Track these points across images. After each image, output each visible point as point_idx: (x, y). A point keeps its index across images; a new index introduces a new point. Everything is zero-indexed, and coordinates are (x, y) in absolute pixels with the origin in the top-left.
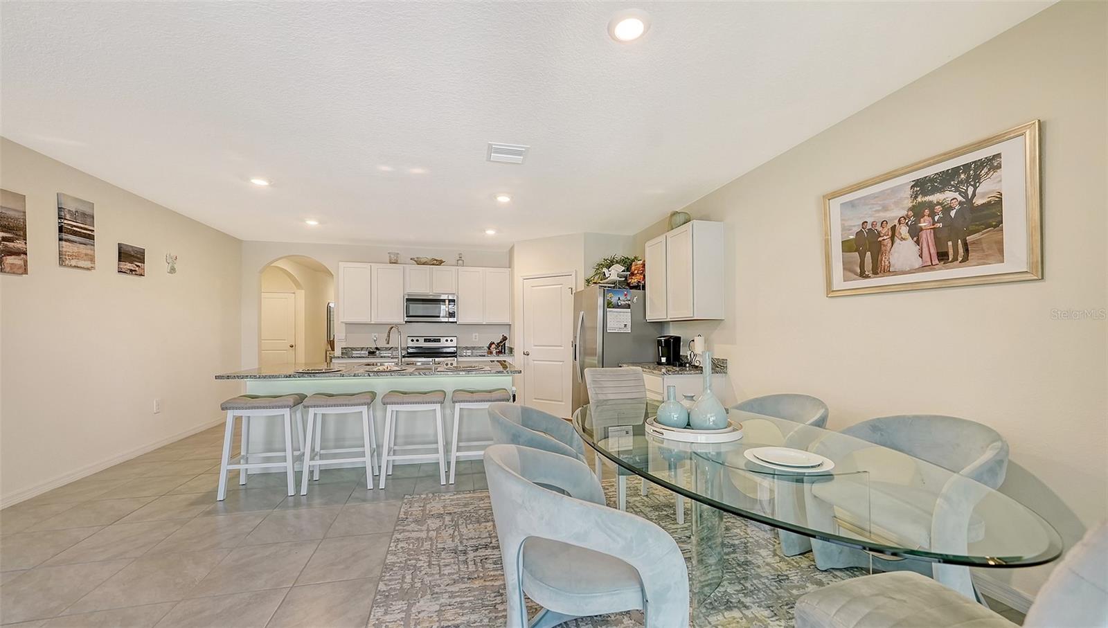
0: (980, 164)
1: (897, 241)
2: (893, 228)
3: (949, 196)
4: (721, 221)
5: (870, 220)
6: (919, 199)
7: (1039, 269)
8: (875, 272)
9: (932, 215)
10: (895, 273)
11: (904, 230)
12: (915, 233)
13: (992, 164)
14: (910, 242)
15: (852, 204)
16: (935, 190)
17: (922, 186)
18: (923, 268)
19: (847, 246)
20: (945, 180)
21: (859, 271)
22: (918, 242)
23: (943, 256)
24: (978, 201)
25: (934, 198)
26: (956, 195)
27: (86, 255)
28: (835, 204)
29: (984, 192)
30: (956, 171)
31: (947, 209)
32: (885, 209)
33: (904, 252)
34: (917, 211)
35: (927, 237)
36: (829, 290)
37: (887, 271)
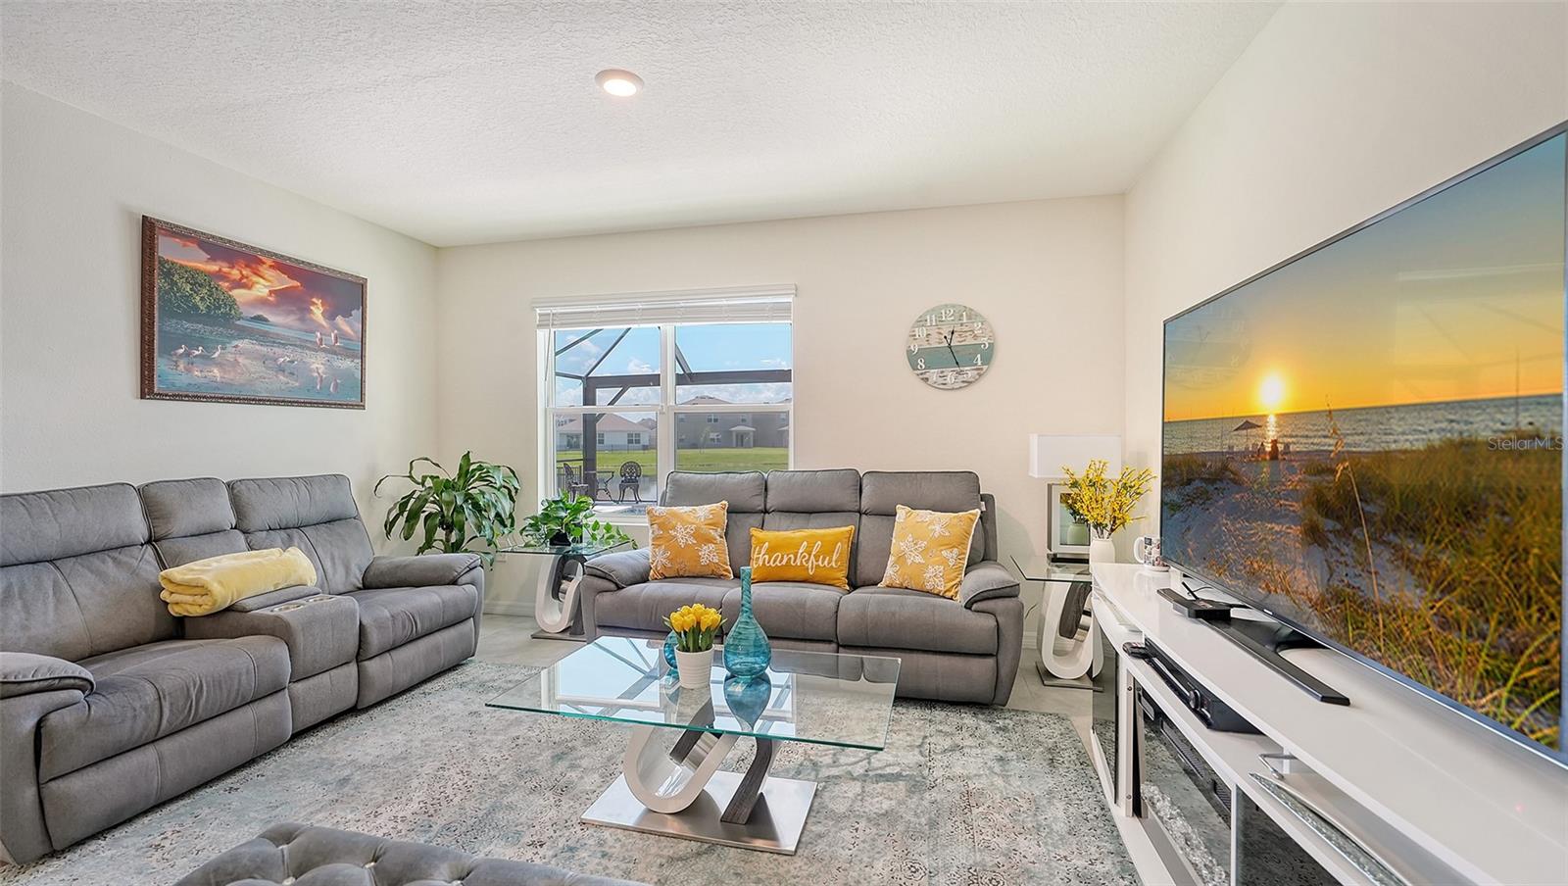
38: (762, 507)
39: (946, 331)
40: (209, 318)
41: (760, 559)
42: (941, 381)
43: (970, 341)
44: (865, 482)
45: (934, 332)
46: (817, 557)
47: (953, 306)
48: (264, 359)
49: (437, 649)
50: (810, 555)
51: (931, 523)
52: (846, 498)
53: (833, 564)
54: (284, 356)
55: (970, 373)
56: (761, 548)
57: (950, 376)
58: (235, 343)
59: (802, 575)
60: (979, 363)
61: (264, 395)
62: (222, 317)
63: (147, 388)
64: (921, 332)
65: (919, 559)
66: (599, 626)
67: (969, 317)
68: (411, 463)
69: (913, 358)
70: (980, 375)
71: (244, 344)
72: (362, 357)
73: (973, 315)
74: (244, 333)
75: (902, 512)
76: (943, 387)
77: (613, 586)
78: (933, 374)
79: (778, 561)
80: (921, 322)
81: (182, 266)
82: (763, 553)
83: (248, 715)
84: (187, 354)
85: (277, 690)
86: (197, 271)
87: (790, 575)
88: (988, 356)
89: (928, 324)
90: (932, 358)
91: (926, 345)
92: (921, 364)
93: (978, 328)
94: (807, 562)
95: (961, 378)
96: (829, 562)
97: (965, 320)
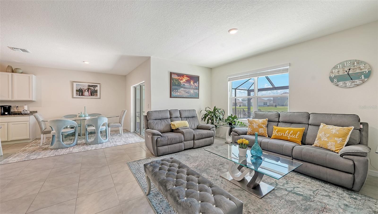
0: (96, 86)
1: (85, 92)
2: (85, 90)
3: (92, 88)
4: (35, 75)
5: (81, 88)
6: (89, 87)
7: (100, 98)
8: (82, 95)
9: (90, 90)
10: (85, 96)
11: (87, 91)
12: (88, 91)
13: (97, 86)
14: (87, 92)
15: (79, 85)
16: (90, 87)
17: (89, 86)
18: (89, 96)
19: (77, 91)
20: (92, 86)
21: (79, 95)
22: (88, 93)
23: (91, 95)
24: (95, 90)
25: (91, 88)
26: (93, 88)
28: (75, 84)
29: (96, 89)
30: (93, 85)
31: (92, 89)
32: (84, 87)
33: (86, 93)
34: (89, 89)
35: (90, 92)
36: (73, 97)
37: (84, 96)
38: (278, 121)
39: (346, 69)
40: (178, 86)
41: (275, 133)
42: (344, 85)
43: (358, 71)
44: (311, 116)
45: (341, 70)
46: (291, 135)
47: (350, 60)
48: (184, 91)
49: (206, 141)
50: (289, 134)
51: (332, 129)
52: (304, 120)
53: (296, 137)
54: (187, 90)
55: (358, 82)
56: (275, 130)
57: (348, 83)
58: (181, 89)
59: (286, 139)
60: (363, 78)
61: (184, 97)
62: (179, 85)
63: (171, 97)
64: (335, 71)
65: (326, 139)
66: (235, 142)
68: (206, 108)
69: (331, 79)
70: (363, 82)
71: (182, 89)
72: (199, 90)
73: (359, 62)
74: (182, 87)
75: (322, 125)
76: (346, 87)
77: (238, 135)
78: (341, 83)
79: (280, 134)
80: (335, 67)
81: (175, 78)
82: (275, 132)
83: (178, 144)
84: (175, 91)
85: (182, 142)
86: (176, 79)
87: (283, 138)
88: (368, 75)
89: (339, 68)
90: (340, 78)
91: (337, 74)
92: (335, 80)
93: (362, 66)
94: (288, 135)
95: (354, 84)
96: (295, 136)
97: (356, 64)
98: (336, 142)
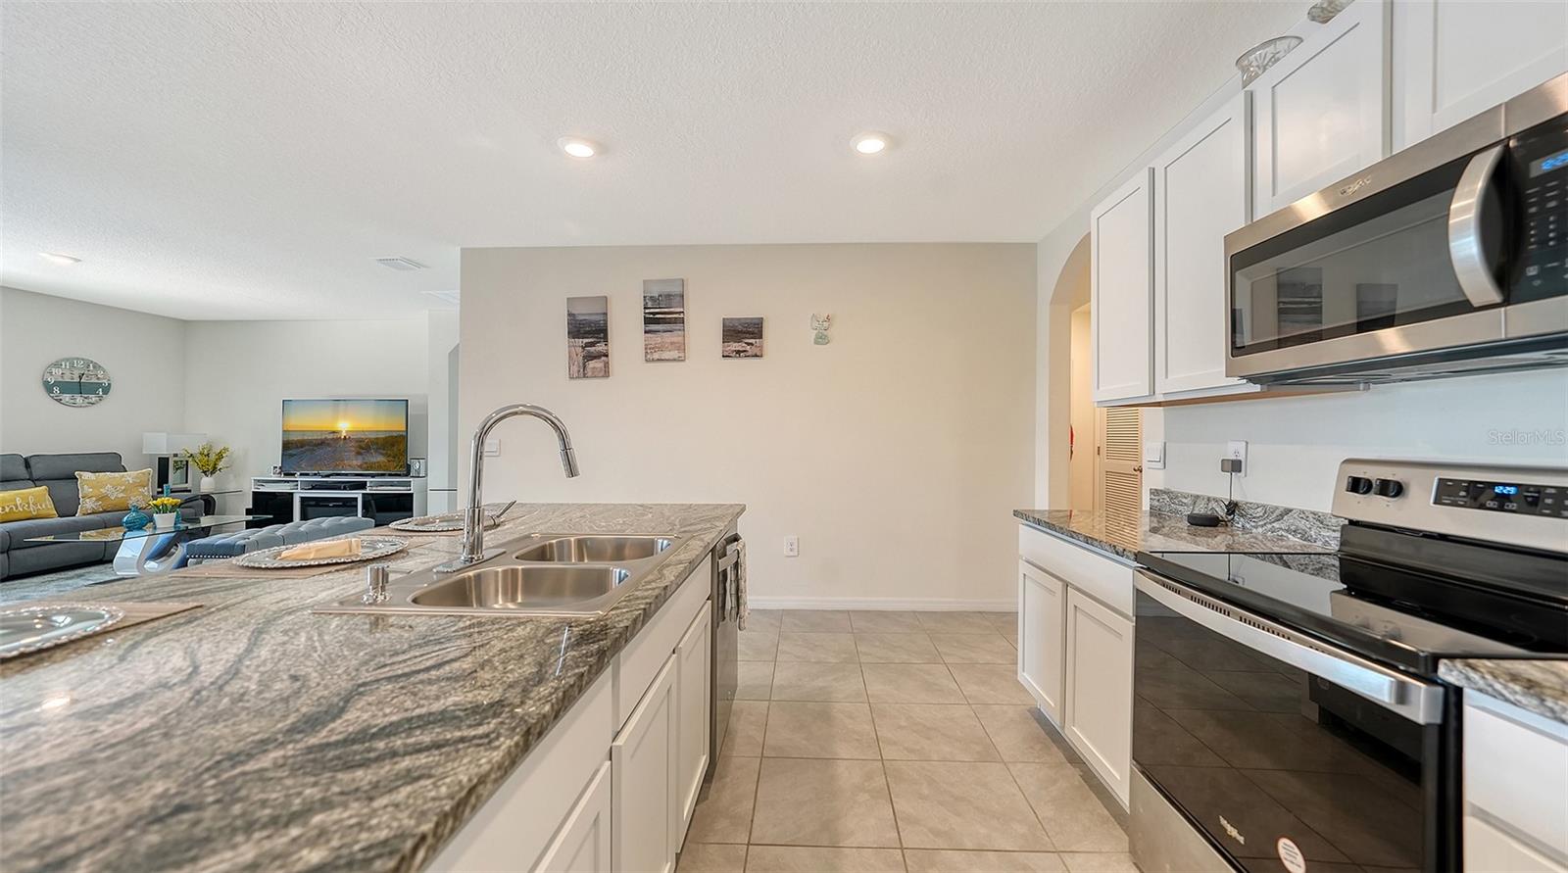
27: (672, 343)
39: (77, 373)
42: (71, 401)
43: (94, 380)
44: (30, 461)
45: (68, 373)
46: (33, 505)
47: (83, 359)
50: (29, 503)
52: (19, 472)
55: (93, 398)
57: (79, 399)
59: (29, 515)
60: (100, 393)
64: (57, 372)
67: (94, 367)
69: (49, 388)
70: (100, 400)
73: (96, 366)
75: (85, 476)
76: (74, 405)
78: (66, 397)
80: (57, 365)
87: (15, 517)
88: (106, 390)
89: (63, 366)
90: (66, 387)
91: (60, 380)
92: (56, 390)
93: (100, 374)
94: (29, 507)
95: (87, 401)
96: (46, 506)
97: (91, 368)
98: (142, 494)
